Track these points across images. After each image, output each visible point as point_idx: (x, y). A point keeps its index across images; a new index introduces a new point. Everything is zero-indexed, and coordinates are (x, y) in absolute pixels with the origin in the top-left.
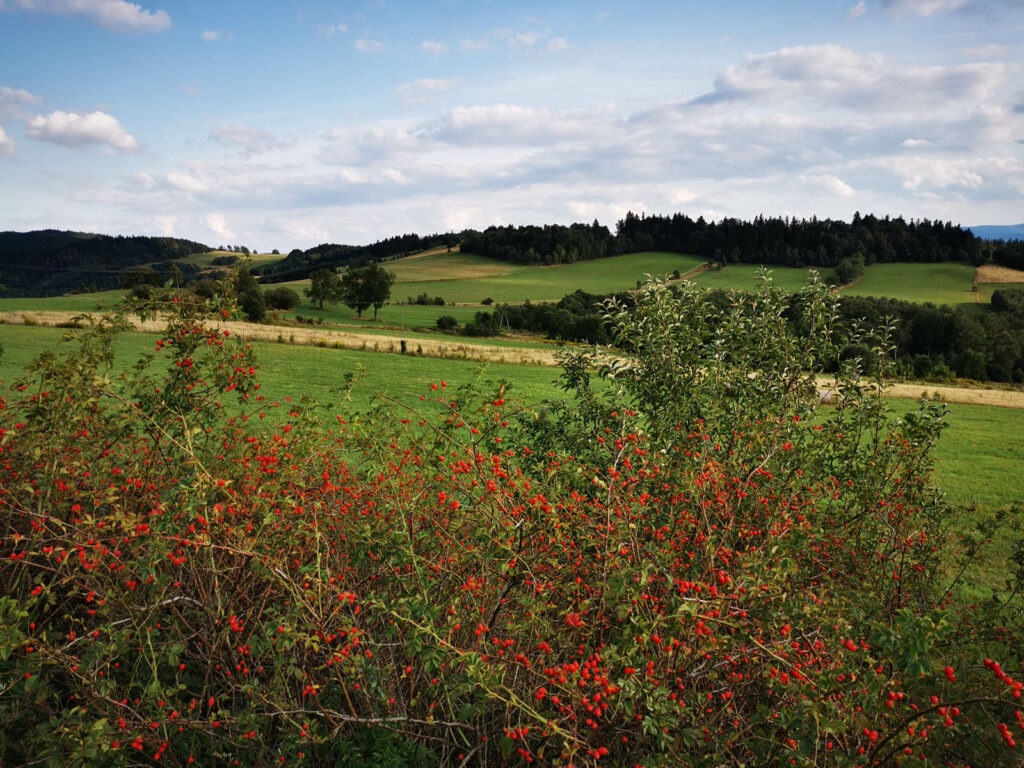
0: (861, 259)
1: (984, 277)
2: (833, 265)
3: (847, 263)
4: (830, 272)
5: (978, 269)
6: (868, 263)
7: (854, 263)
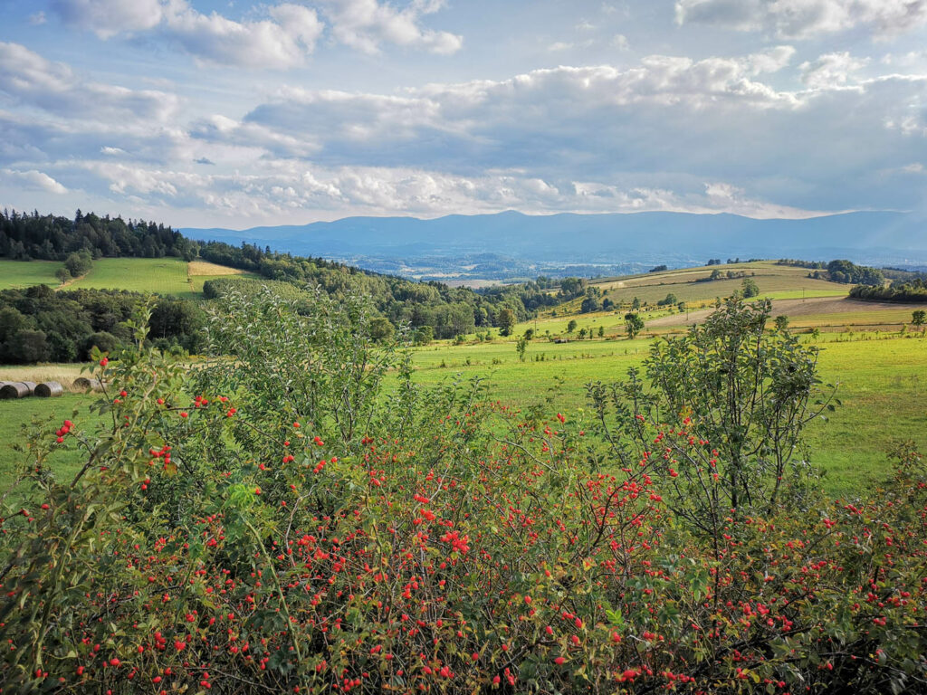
0: (89, 254)
1: (195, 270)
2: (62, 259)
3: (75, 256)
4: (60, 265)
5: (189, 264)
6: (95, 257)
7: (82, 257)
